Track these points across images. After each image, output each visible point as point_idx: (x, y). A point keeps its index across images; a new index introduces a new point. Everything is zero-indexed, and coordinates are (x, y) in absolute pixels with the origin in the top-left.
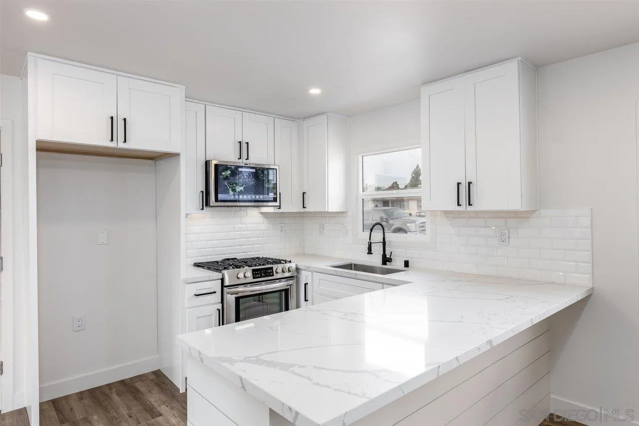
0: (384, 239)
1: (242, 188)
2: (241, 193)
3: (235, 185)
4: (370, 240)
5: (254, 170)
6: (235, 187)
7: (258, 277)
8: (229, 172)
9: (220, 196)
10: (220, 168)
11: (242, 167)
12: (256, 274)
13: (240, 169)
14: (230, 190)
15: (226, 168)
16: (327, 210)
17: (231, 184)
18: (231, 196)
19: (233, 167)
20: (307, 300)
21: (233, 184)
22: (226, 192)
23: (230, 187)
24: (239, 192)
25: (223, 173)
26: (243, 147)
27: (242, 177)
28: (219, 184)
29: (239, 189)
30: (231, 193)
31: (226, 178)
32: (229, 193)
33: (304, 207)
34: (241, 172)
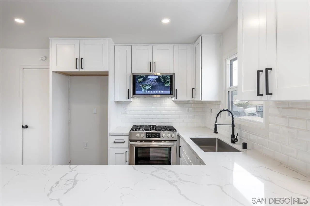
0: (233, 122)
1: (150, 87)
2: (149, 90)
3: (145, 86)
4: (216, 122)
5: (157, 77)
6: (145, 87)
7: (150, 138)
8: (142, 79)
9: (137, 92)
10: (137, 77)
11: (149, 76)
12: (149, 136)
13: (149, 77)
14: (143, 88)
15: (140, 77)
16: (201, 100)
17: (143, 85)
18: (143, 91)
19: (144, 76)
20: (181, 157)
21: (144, 85)
22: (140, 89)
23: (142, 87)
24: (147, 89)
25: (138, 80)
26: (152, 65)
27: (150, 81)
28: (136, 86)
29: (148, 88)
30: (143, 90)
31: (140, 82)
32: (142, 90)
33: (193, 98)
34: (149, 78)
